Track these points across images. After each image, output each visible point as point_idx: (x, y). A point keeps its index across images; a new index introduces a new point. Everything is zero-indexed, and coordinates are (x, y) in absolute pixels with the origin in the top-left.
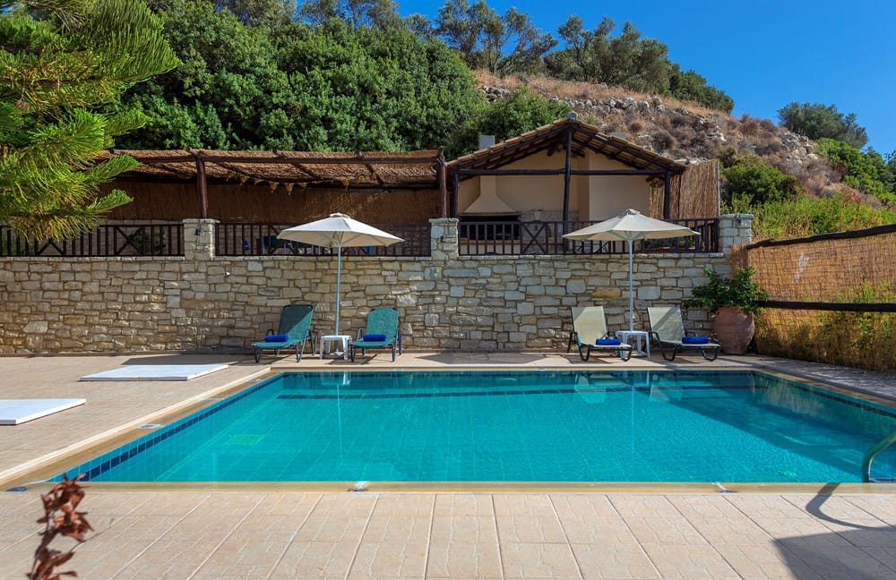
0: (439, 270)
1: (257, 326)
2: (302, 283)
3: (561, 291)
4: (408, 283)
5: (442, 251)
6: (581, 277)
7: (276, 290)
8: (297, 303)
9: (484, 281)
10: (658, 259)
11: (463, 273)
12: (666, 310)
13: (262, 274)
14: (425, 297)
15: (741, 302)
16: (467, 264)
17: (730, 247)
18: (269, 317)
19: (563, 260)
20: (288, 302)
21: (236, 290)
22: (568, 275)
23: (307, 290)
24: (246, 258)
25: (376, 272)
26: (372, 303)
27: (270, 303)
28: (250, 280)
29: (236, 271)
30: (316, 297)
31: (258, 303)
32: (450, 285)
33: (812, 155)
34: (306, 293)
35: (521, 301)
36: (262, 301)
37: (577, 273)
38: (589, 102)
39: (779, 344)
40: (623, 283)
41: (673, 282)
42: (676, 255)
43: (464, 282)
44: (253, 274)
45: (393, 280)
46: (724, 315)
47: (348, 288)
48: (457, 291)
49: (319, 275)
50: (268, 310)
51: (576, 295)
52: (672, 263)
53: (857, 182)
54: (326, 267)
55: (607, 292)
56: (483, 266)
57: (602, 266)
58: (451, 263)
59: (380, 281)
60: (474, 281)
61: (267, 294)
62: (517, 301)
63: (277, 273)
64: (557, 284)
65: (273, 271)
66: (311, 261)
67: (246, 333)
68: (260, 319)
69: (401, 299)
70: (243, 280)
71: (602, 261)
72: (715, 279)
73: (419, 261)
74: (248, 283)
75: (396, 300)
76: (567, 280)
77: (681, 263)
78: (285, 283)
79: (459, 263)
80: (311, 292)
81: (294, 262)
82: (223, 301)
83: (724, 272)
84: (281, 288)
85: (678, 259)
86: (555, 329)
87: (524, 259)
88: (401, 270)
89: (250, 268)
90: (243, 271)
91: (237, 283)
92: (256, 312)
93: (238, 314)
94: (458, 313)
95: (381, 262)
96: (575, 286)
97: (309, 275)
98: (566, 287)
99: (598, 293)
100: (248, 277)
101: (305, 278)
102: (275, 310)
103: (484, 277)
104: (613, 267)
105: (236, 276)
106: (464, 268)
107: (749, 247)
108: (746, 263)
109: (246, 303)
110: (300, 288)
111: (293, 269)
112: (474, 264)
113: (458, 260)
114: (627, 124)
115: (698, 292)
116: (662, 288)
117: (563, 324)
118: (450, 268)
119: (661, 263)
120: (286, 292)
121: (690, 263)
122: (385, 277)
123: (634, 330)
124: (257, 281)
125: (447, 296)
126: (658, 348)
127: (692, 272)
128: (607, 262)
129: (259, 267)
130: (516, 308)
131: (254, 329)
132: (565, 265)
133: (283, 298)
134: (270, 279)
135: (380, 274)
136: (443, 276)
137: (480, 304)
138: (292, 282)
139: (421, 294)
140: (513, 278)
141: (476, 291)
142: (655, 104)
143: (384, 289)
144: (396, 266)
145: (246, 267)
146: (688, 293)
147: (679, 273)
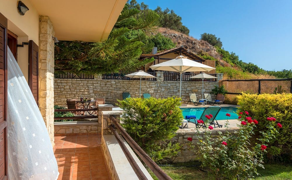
0: (159, 84)
1: (114, 98)
2: (125, 87)
3: (186, 90)
4: (152, 87)
5: (160, 80)
6: (190, 87)
7: (119, 89)
8: (125, 92)
9: (169, 87)
10: (205, 83)
11: (164, 85)
12: (208, 94)
13: (115, 84)
14: (156, 91)
15: (222, 93)
16: (165, 83)
17: (219, 80)
18: (117, 96)
19: (186, 83)
20: (122, 92)
21: (108, 89)
22: (187, 86)
23: (127, 89)
24: (111, 80)
25: (144, 84)
26: (143, 92)
27: (117, 92)
28: (112, 86)
29: (108, 83)
30: (129, 91)
31: (114, 92)
32: (161, 88)
33: (216, 52)
34: (126, 89)
35: (177, 92)
36: (115, 91)
37: (189, 86)
38: (167, 34)
39: (230, 102)
40: (198, 88)
41: (208, 88)
42: (209, 82)
43: (165, 87)
44: (113, 84)
45: (148, 87)
46: (219, 95)
47: (137, 88)
48: (163, 90)
49: (130, 85)
50: (117, 94)
51: (189, 91)
52: (208, 84)
53: (225, 60)
54: (132, 83)
55: (195, 90)
56: (169, 83)
57: (194, 84)
58: (161, 83)
59: (145, 87)
60: (167, 87)
61: (117, 90)
62: (176, 92)
63: (119, 84)
64: (185, 88)
65: (118, 84)
66: (128, 81)
67: (111, 100)
68: (115, 96)
69: (150, 91)
70: (110, 86)
71: (194, 83)
72: (216, 88)
73: (154, 82)
74: (111, 87)
75: (149, 92)
76: (187, 87)
77: (210, 84)
78: (121, 87)
79: (164, 83)
80: (128, 89)
81: (123, 81)
82: (105, 91)
83: (218, 86)
84: (120, 88)
85: (209, 83)
86: (184, 99)
87: (178, 82)
88: (150, 84)
89: (112, 83)
90: (110, 84)
91: (109, 87)
92: (114, 94)
93: (109, 95)
94: (163, 95)
95: (145, 82)
96: (189, 89)
97: (127, 85)
98: (187, 89)
99: (193, 90)
100: (111, 85)
101: (126, 86)
102: (119, 94)
103: (169, 86)
104: (196, 84)
105: (108, 85)
106: (165, 84)
107: (223, 81)
108: (222, 84)
109: (111, 92)
110: (125, 88)
111: (123, 83)
112: (167, 83)
113: (163, 82)
114: (177, 42)
115: (213, 90)
116: (206, 89)
117: (186, 97)
118: (161, 84)
119: (206, 84)
120: (122, 89)
121: (211, 84)
122: (146, 86)
123: (203, 99)
124: (114, 86)
125: (161, 91)
126: (209, 103)
127: (212, 86)
128: (195, 83)
129: (114, 83)
130: (176, 94)
131: (113, 99)
132: (186, 84)
133: (121, 91)
134: (117, 86)
135: (145, 85)
136: (160, 86)
137: (168, 93)
138: (123, 87)
139: (155, 90)
140: (175, 86)
141: (167, 89)
142: (182, 36)
143: (146, 89)
144: (149, 83)
145: (111, 83)
146: (211, 90)
147: (209, 86)
